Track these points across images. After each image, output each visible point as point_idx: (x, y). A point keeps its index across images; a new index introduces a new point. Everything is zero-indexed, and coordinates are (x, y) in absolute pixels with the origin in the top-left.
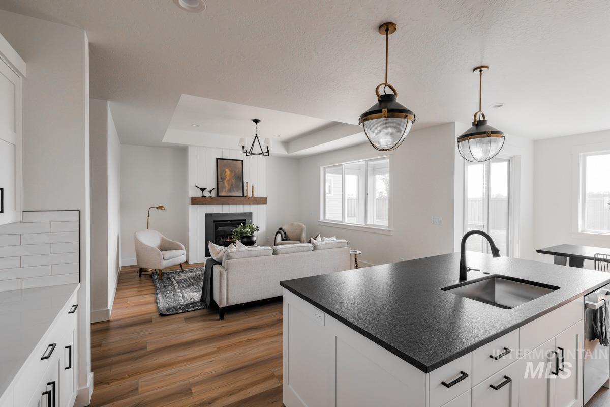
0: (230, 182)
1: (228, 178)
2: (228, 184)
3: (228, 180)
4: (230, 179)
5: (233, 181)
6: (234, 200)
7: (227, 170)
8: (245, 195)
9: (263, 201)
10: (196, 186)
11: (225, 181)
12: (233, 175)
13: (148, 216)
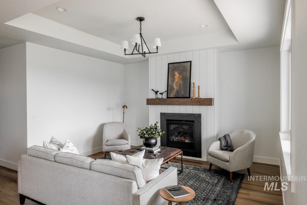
0: (179, 83)
1: (176, 80)
2: (177, 86)
3: (177, 83)
4: (178, 81)
5: (181, 82)
6: (178, 101)
7: (176, 73)
8: (191, 96)
9: (209, 102)
10: (152, 90)
11: (174, 83)
12: (181, 77)
13: (124, 113)
